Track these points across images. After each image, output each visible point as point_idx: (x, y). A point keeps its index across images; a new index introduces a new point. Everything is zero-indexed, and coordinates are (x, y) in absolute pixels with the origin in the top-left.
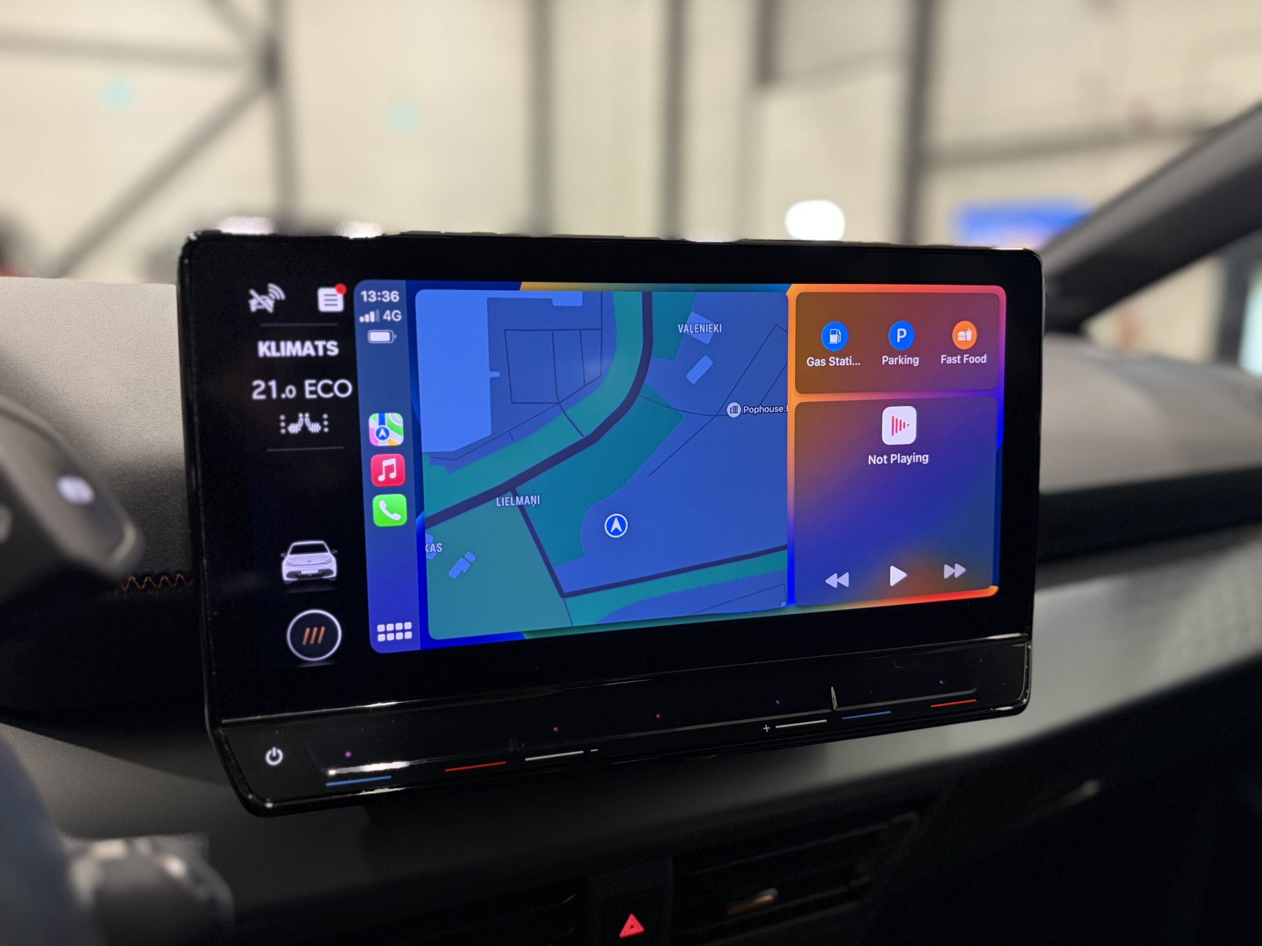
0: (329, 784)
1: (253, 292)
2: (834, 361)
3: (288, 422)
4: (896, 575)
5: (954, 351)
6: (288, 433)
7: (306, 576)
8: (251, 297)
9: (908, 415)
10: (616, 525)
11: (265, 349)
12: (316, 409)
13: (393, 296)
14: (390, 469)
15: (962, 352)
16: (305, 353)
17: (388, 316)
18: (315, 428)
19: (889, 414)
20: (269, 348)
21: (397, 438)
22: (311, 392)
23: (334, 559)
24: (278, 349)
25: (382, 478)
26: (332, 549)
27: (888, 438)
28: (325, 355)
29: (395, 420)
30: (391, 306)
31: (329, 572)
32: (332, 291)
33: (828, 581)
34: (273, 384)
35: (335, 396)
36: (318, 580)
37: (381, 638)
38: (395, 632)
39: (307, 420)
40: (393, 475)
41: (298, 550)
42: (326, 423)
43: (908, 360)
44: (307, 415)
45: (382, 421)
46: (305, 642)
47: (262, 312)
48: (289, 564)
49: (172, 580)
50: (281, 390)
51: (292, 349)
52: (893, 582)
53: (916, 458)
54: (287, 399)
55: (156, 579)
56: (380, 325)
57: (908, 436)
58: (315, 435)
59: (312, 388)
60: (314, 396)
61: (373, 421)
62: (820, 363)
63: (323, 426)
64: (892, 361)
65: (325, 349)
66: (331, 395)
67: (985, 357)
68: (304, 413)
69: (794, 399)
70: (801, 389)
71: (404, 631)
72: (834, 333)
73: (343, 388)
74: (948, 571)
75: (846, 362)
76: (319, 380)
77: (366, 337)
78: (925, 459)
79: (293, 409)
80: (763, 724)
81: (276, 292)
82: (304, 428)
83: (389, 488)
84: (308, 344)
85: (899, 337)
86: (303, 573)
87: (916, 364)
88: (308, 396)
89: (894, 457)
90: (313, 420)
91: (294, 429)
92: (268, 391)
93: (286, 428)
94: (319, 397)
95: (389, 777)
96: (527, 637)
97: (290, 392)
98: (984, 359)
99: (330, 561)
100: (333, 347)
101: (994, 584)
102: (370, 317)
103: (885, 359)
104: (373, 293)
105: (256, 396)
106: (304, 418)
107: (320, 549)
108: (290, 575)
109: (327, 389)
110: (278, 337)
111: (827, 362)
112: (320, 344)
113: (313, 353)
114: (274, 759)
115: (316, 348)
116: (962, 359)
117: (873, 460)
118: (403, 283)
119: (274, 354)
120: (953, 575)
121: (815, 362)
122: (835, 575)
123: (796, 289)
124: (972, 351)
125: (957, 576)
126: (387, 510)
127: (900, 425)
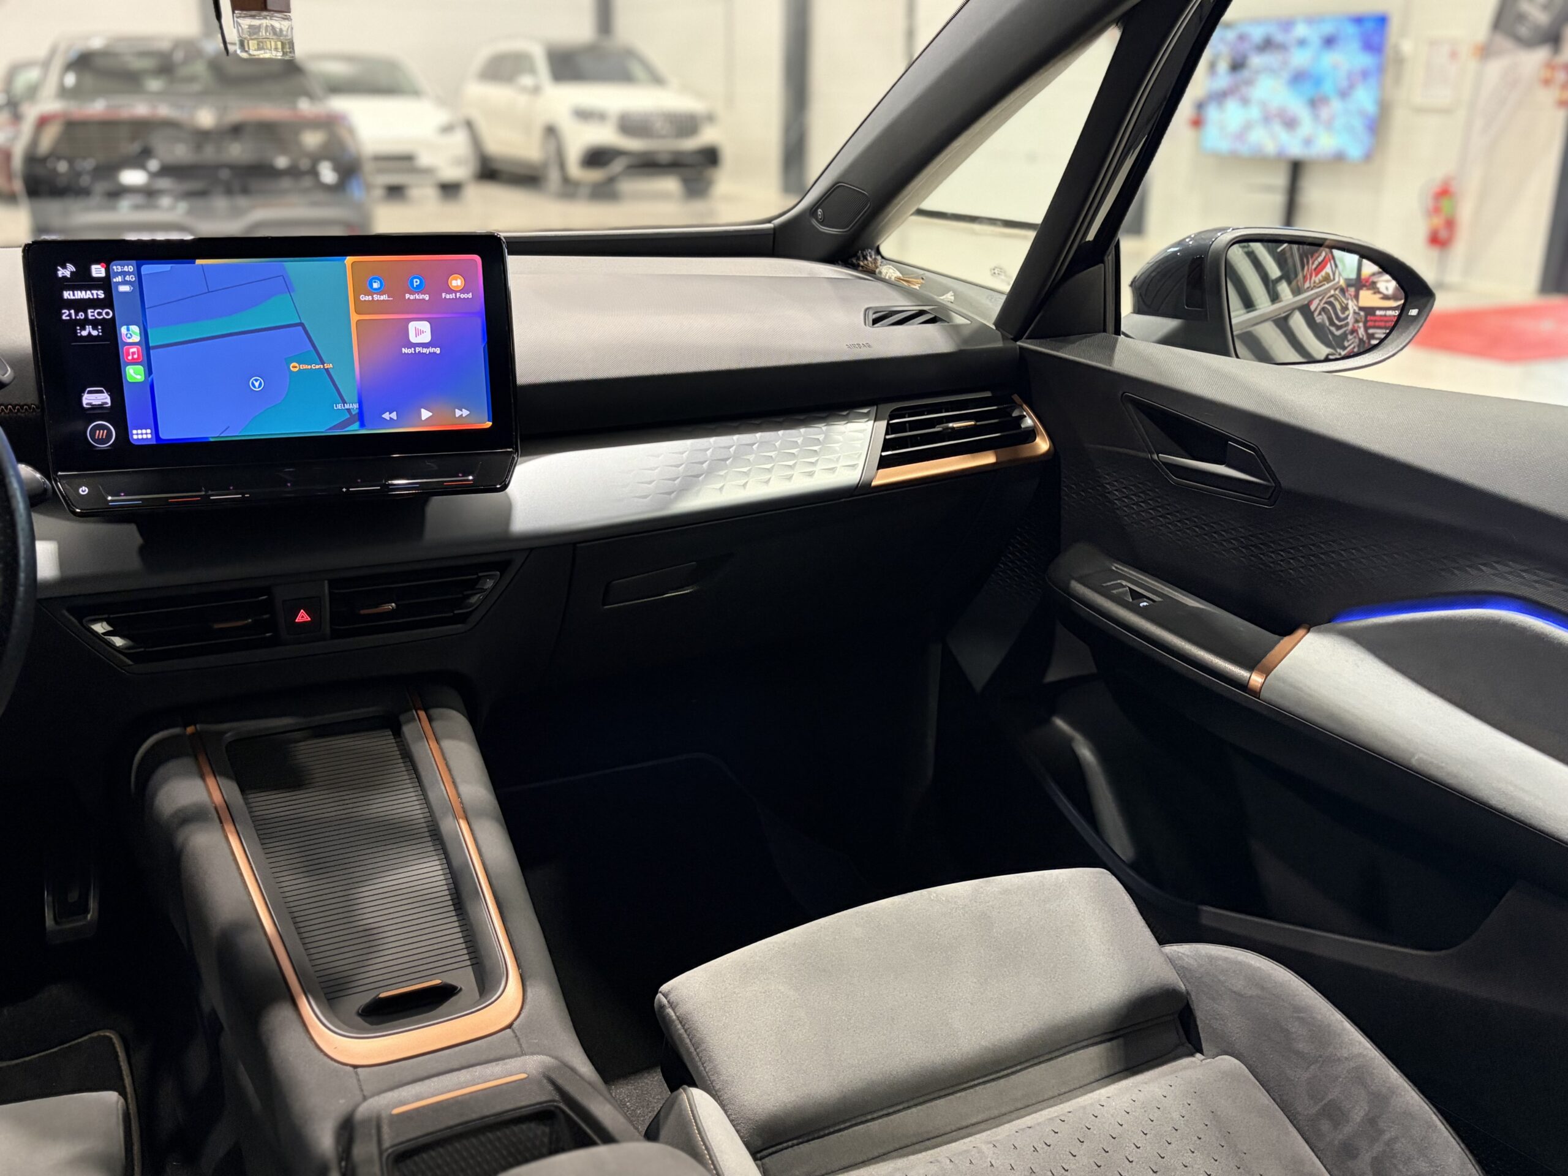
0: (110, 504)
1: (59, 268)
2: (376, 297)
3: (81, 330)
4: (425, 414)
5: (450, 291)
6: (81, 335)
7: (95, 405)
8: (59, 270)
9: (425, 326)
10: (257, 384)
11: (67, 295)
12: (95, 324)
13: (131, 269)
14: (133, 353)
15: (455, 292)
16: (87, 297)
17: (128, 278)
18: (95, 333)
19: (412, 326)
20: (69, 294)
21: (136, 338)
22: (92, 316)
23: (109, 397)
24: (74, 295)
25: (130, 358)
26: (107, 392)
27: (413, 339)
28: (98, 299)
29: (135, 329)
30: (129, 273)
31: (107, 403)
32: (99, 266)
33: (383, 416)
34: (72, 312)
35: (104, 318)
36: (101, 407)
37: (135, 437)
38: (142, 434)
39: (91, 330)
40: (136, 356)
41: (90, 392)
42: (100, 331)
43: (421, 297)
44: (90, 327)
45: (128, 330)
46: (96, 438)
47: (64, 277)
48: (86, 399)
49: (30, 408)
50: (76, 314)
51: (80, 295)
52: (423, 418)
53: (432, 350)
54: (80, 319)
55: (22, 407)
56: (125, 283)
57: (426, 338)
58: (95, 336)
59: (92, 314)
60: (93, 318)
61: (124, 330)
62: (369, 298)
63: (99, 332)
64: (412, 297)
65: (97, 295)
66: (101, 317)
67: (471, 294)
68: (89, 325)
69: (354, 318)
70: (358, 312)
71: (146, 434)
72: (375, 282)
73: (107, 314)
74: (458, 413)
75: (384, 297)
76: (95, 310)
77: (117, 288)
78: (438, 351)
79: (83, 323)
80: (343, 487)
81: (71, 268)
82: (89, 333)
83: (134, 362)
84: (88, 292)
85: (415, 284)
86: (94, 403)
87: (427, 298)
88: (90, 317)
89: (418, 350)
90: (93, 329)
91: (84, 333)
92: (70, 315)
93: (80, 333)
94: (96, 318)
95: (140, 502)
96: (212, 440)
97: (81, 316)
98: (470, 296)
99: (106, 398)
100: (101, 294)
101: (489, 421)
102: (119, 279)
103: (407, 296)
104: (119, 267)
105: (64, 317)
106: (89, 328)
107: (101, 392)
108: (87, 404)
109: (100, 314)
110: (73, 288)
111: (373, 298)
112: (94, 292)
113: (91, 297)
114: (83, 491)
115: (92, 294)
116: (456, 296)
117: (405, 350)
118: (134, 262)
119: (72, 297)
120: (462, 415)
121: (363, 298)
122: (388, 413)
123: (349, 260)
124: (462, 291)
125: (464, 416)
126: (134, 374)
127: (420, 332)
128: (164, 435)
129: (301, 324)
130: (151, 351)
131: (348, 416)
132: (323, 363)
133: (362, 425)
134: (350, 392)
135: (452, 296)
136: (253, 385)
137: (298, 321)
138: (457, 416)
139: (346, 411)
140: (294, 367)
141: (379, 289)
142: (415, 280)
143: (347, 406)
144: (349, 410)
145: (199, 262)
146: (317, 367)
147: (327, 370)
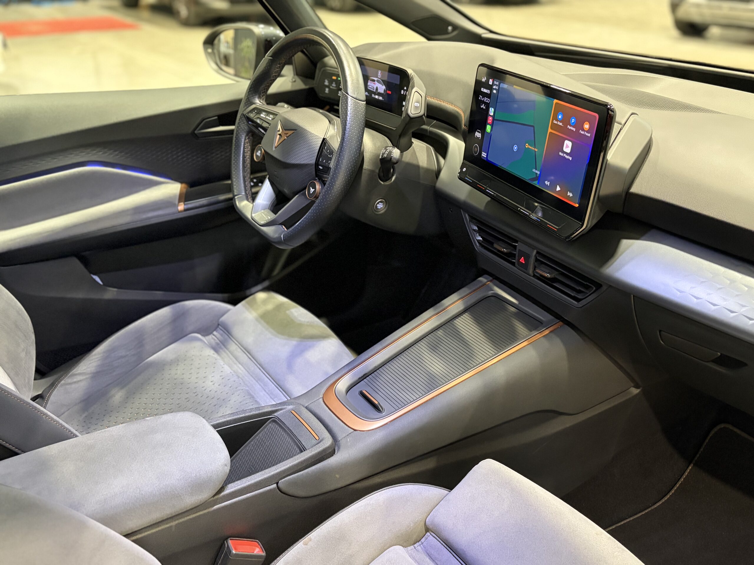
0: (466, 178)
1: (483, 78)
2: (558, 123)
5: (583, 130)
9: (570, 144)
10: (515, 148)
12: (485, 104)
15: (585, 131)
17: (497, 87)
19: (566, 142)
21: (492, 114)
23: (481, 136)
24: (483, 90)
25: (489, 121)
27: (564, 149)
29: (493, 110)
30: (497, 85)
31: (480, 138)
32: (491, 80)
33: (545, 182)
34: (482, 97)
35: (487, 102)
36: (478, 139)
37: (483, 155)
41: (477, 131)
42: (485, 107)
45: (491, 110)
46: (475, 150)
47: (483, 82)
48: (476, 134)
51: (485, 90)
52: (557, 190)
53: (569, 157)
54: (482, 101)
56: (495, 89)
57: (569, 150)
58: (484, 109)
59: (485, 99)
64: (570, 128)
67: (590, 134)
69: (550, 130)
70: (551, 128)
71: (485, 155)
72: (560, 115)
73: (489, 101)
74: (569, 194)
75: (561, 124)
77: (493, 91)
78: (571, 159)
79: (483, 103)
80: (519, 207)
81: (485, 78)
82: (483, 107)
83: (489, 124)
85: (572, 121)
86: (477, 136)
87: (574, 130)
88: (485, 101)
89: (564, 155)
93: (481, 106)
95: (472, 181)
96: (499, 166)
97: (483, 99)
98: (589, 135)
100: (489, 92)
101: (578, 204)
102: (495, 87)
103: (568, 126)
104: (496, 82)
105: (480, 98)
106: (483, 105)
107: (480, 133)
109: (487, 100)
110: (484, 87)
112: (488, 90)
113: (487, 92)
114: (464, 170)
116: (584, 133)
117: (561, 154)
118: (498, 79)
121: (555, 122)
122: (547, 181)
123: (555, 101)
124: (588, 132)
125: (570, 196)
126: (488, 128)
127: (568, 146)
128: (489, 159)
129: (534, 127)
130: (494, 121)
131: (535, 176)
132: (535, 148)
133: (538, 183)
134: (539, 166)
135: (582, 132)
137: (533, 125)
139: (535, 174)
140: (527, 145)
141: (561, 119)
142: (573, 119)
143: (536, 171)
144: (536, 173)
145: (514, 87)
146: (533, 149)
147: (535, 152)
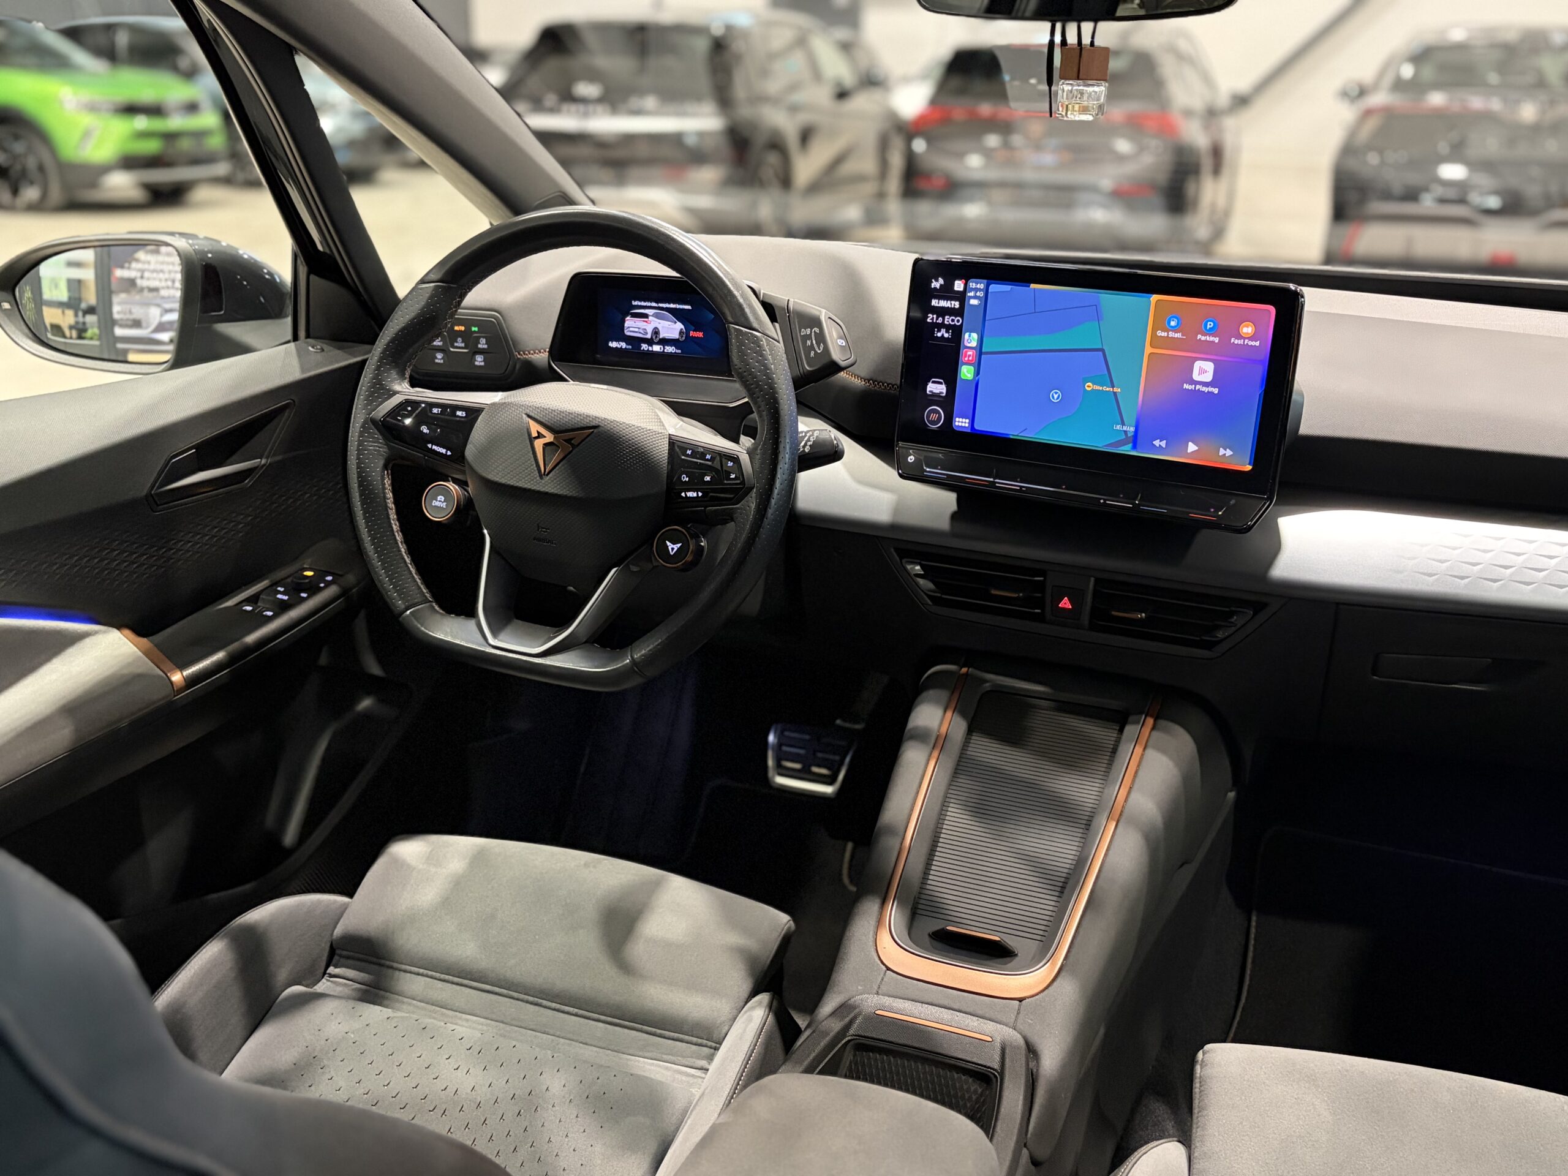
0: (925, 473)
1: (933, 280)
2: (1171, 334)
3: (938, 332)
4: (1192, 447)
5: (1240, 337)
6: (937, 336)
7: (935, 393)
8: (932, 282)
9: (1209, 367)
10: (1056, 396)
11: (934, 303)
12: (948, 328)
13: (981, 286)
14: (969, 356)
15: (1244, 338)
16: (946, 306)
17: (978, 294)
18: (946, 335)
19: (1198, 365)
20: (936, 302)
21: (974, 344)
22: (948, 321)
23: (945, 388)
24: (938, 303)
25: (966, 359)
26: (945, 384)
27: (1196, 376)
28: (954, 308)
29: (975, 336)
30: (980, 290)
31: (943, 393)
32: (960, 282)
33: (1154, 442)
34: (935, 316)
35: (955, 324)
36: (938, 395)
37: (957, 424)
38: (962, 422)
39: (944, 332)
40: (970, 358)
41: (934, 382)
42: (951, 334)
43: (1212, 339)
45: (970, 336)
46: (930, 419)
47: (935, 288)
48: (930, 387)
50: (937, 319)
51: (943, 304)
52: (1189, 451)
53: (1211, 389)
54: (939, 323)
55: (893, 386)
56: (975, 297)
57: (1208, 377)
58: (945, 338)
59: (948, 320)
60: (948, 323)
61: (967, 335)
62: (1164, 334)
63: (949, 335)
64: (1203, 338)
65: (954, 305)
66: (953, 323)
67: (1258, 342)
68: (943, 329)
69: (1148, 350)
70: (1152, 346)
71: (965, 423)
72: (1173, 320)
73: (958, 321)
74: (1222, 452)
75: (1178, 335)
76: (950, 316)
77: (969, 301)
78: (1216, 391)
79: (940, 326)
80: (1101, 499)
81: (941, 281)
82: (943, 335)
83: (968, 363)
84: (949, 302)
85: (1208, 327)
86: (934, 391)
87: (1217, 341)
88: (946, 322)
89: (1198, 387)
90: (946, 332)
91: (939, 335)
92: (933, 319)
93: (936, 334)
94: (950, 324)
95: (945, 477)
96: (1011, 437)
97: (940, 320)
98: (1257, 344)
99: (943, 389)
100: (957, 305)
101: (1250, 464)
102: (972, 294)
103: (1199, 336)
104: (974, 284)
105: (929, 320)
106: (943, 331)
107: (940, 383)
108: (930, 391)
109: (953, 320)
110: (939, 298)
111: (1168, 334)
112: (953, 302)
113: (950, 306)
114: (911, 459)
115: (951, 304)
116: (1244, 342)
117: (1186, 386)
118: (985, 281)
119: (937, 305)
120: (1225, 454)
121: (1160, 333)
122: (1159, 440)
123: (1155, 298)
124: (1251, 339)
125: (1227, 455)
126: (966, 372)
127: (1204, 371)
128: (977, 427)
129: (1102, 350)
130: (983, 356)
131: (1123, 437)
132: (1113, 387)
133: (1134, 447)
134: (1130, 417)
135: (1240, 342)
136: (1053, 397)
137: (1101, 347)
138: (1220, 454)
139: (1123, 432)
140: (1089, 386)
141: (1175, 327)
142: (1209, 323)
143: (1125, 428)
144: (1125, 432)
145: (1033, 286)
146: (1108, 389)
147: (1115, 393)
